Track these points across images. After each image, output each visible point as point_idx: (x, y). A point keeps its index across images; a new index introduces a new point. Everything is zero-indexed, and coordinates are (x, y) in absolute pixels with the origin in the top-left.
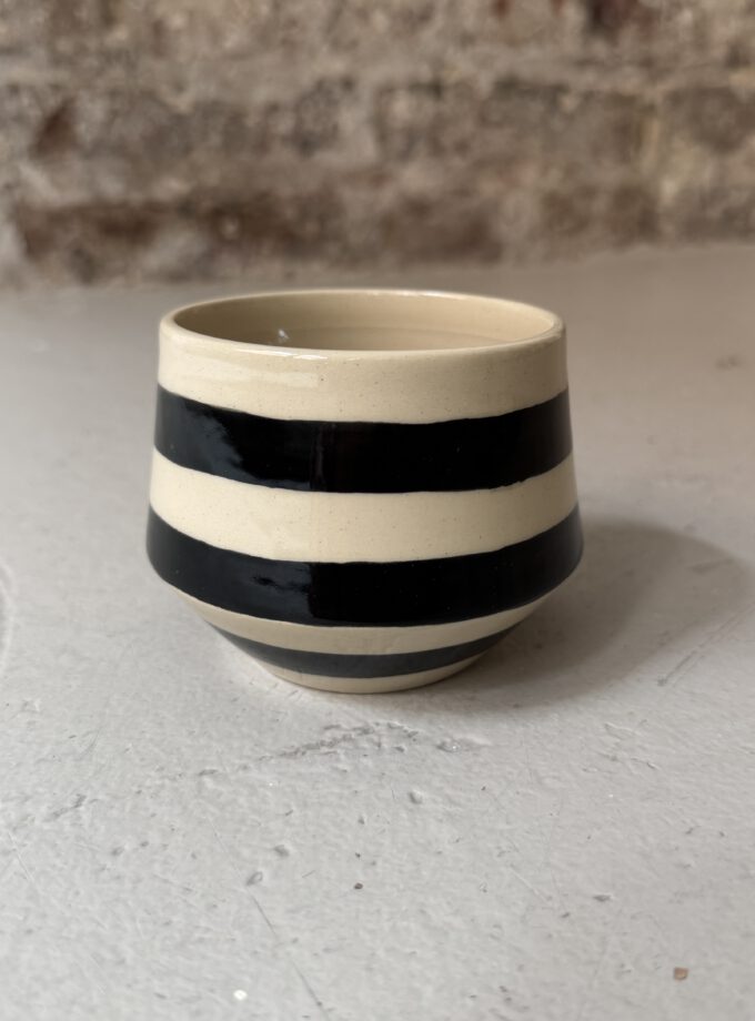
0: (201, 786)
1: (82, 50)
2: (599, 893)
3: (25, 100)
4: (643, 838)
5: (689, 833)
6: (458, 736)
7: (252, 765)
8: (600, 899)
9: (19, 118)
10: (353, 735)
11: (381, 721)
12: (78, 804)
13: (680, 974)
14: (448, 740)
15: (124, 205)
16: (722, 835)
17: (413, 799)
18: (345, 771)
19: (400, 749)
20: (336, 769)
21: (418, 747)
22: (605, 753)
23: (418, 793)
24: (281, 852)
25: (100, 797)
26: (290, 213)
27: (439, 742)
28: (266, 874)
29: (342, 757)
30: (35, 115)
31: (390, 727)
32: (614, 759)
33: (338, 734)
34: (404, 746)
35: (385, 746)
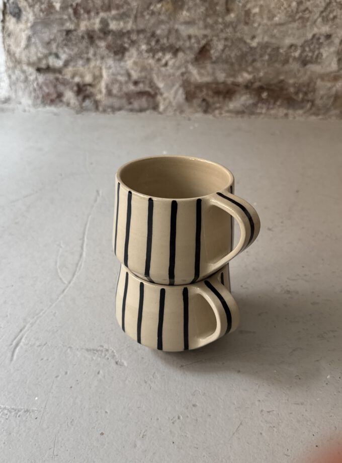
0: (67, 350)
1: (216, 23)
2: (107, 411)
3: (193, 41)
4: (128, 404)
5: (138, 408)
6: (123, 361)
7: (79, 349)
8: (106, 412)
9: (191, 48)
10: (104, 350)
11: (112, 349)
12: (45, 345)
13: (102, 434)
14: (120, 361)
15: (224, 83)
16: (144, 411)
17: (99, 373)
18: (93, 359)
19: (108, 359)
20: (92, 358)
21: (112, 360)
22: (146, 379)
23: (101, 372)
24: (66, 373)
25: (50, 345)
26: (292, 90)
27: (117, 360)
28: (60, 377)
29: (96, 356)
30: (196, 47)
31: (113, 352)
32: (146, 382)
33: (101, 348)
34: (110, 358)
35: (107, 357)
